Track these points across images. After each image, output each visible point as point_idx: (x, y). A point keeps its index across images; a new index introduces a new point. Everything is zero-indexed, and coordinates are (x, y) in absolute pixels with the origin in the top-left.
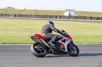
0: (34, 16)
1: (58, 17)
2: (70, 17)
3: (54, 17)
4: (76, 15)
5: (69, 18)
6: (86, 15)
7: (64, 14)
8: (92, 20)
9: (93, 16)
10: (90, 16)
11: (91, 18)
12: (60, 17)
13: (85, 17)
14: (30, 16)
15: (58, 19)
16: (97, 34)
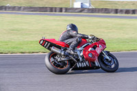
0: (25, 9)
1: (64, 10)
2: (82, 9)
3: (58, 10)
4: (92, 7)
5: (81, 11)
6: (108, 7)
7: (73, 5)
8: (118, 15)
9: (120, 8)
10: (114, 8)
11: (116, 11)
12: (67, 10)
13: (106, 9)
14: (19, 8)
15: (63, 13)
16: (126, 36)
